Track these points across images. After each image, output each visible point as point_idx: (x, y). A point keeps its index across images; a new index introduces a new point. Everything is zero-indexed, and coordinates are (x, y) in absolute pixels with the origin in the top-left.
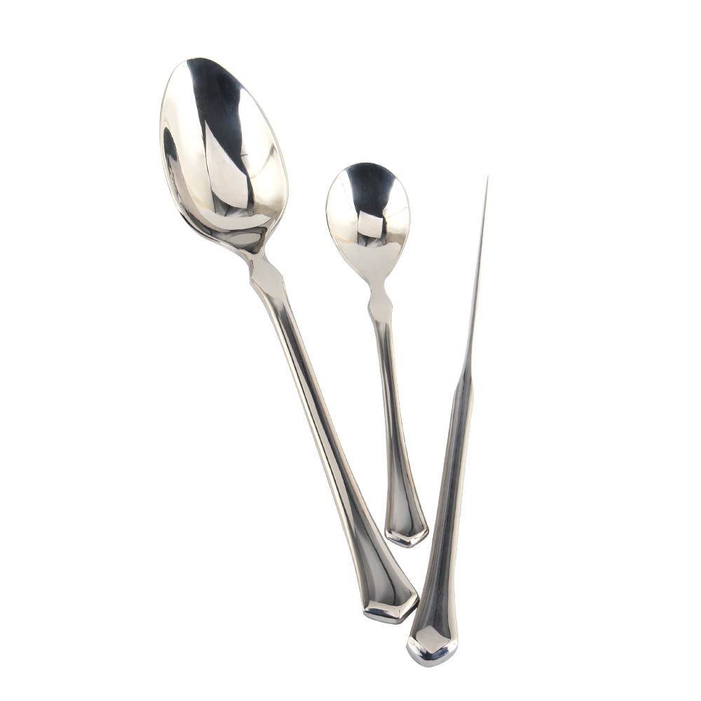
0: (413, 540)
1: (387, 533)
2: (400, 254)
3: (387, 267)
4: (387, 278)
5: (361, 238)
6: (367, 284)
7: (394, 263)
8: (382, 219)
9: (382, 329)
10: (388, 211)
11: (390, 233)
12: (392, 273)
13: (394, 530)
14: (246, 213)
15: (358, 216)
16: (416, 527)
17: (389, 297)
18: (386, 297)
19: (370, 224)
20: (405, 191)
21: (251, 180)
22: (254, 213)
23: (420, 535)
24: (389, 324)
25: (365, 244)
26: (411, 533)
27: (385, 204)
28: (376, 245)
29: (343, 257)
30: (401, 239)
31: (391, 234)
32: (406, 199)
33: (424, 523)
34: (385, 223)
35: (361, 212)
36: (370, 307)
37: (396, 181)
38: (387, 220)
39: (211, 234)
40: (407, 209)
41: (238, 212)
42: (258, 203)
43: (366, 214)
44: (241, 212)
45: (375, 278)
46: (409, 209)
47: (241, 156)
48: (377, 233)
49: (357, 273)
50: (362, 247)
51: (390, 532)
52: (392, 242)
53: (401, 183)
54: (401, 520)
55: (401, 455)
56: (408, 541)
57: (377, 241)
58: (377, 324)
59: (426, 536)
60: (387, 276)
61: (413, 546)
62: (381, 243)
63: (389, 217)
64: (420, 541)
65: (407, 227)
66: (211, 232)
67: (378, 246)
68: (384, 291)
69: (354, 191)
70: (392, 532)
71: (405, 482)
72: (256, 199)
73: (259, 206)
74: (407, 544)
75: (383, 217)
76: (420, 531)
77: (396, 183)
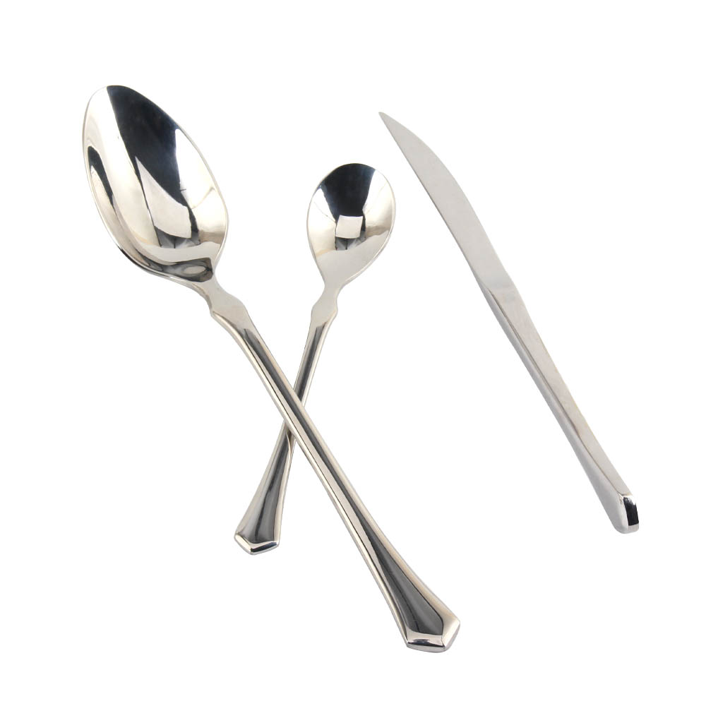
5: (339, 242)
8: (362, 217)
11: (369, 228)
14: (192, 243)
15: (336, 221)
19: (349, 225)
21: (193, 210)
22: (200, 242)
34: (364, 220)
38: (367, 217)
39: (163, 271)
42: (202, 231)
44: (187, 242)
47: (180, 191)
48: (355, 233)
50: (342, 253)
52: (370, 236)
57: (356, 241)
62: (360, 242)
63: (369, 213)
66: (162, 268)
72: (200, 228)
73: (204, 233)
75: (363, 215)
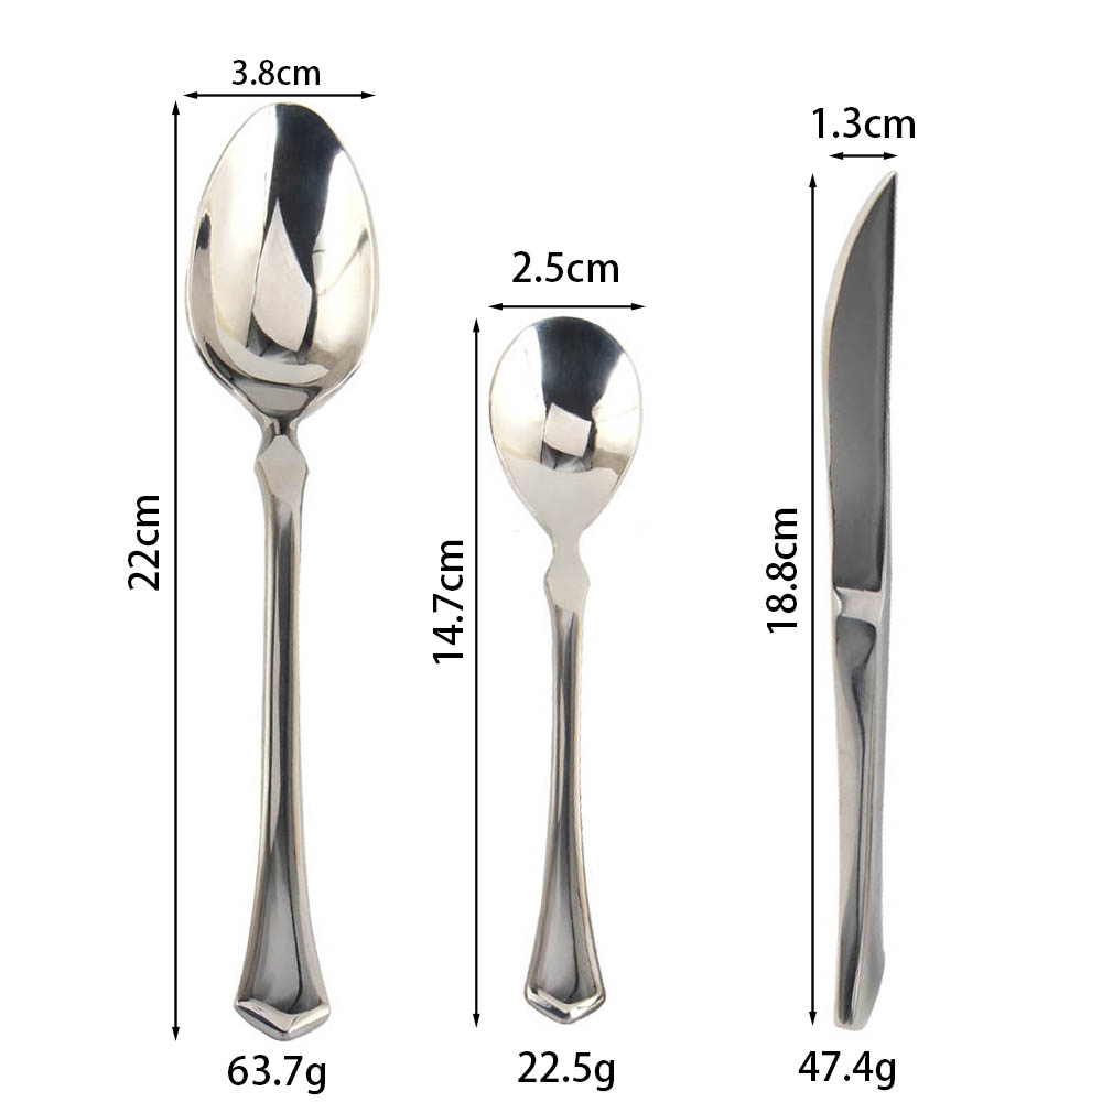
0: (575, 1010)
1: (529, 991)
2: (614, 489)
3: (589, 510)
4: (585, 532)
5: (548, 454)
6: (547, 537)
7: (602, 504)
8: (589, 423)
9: (566, 621)
10: (603, 410)
11: (602, 450)
12: (594, 524)
13: (542, 989)
14: (294, 360)
15: (547, 412)
16: (583, 987)
17: (586, 566)
18: (581, 565)
19: (568, 429)
20: (638, 378)
23: (588, 1003)
24: (579, 614)
25: (553, 464)
26: (573, 996)
27: (598, 396)
28: (574, 468)
29: (510, 482)
30: (620, 463)
31: (602, 453)
32: (637, 392)
33: (598, 982)
34: (593, 431)
35: (553, 406)
36: (548, 579)
37: (623, 357)
38: (598, 426)
40: (637, 411)
41: (283, 354)
42: (317, 345)
43: (561, 410)
44: (286, 356)
45: (564, 527)
46: (641, 410)
48: (577, 447)
49: (532, 514)
50: (546, 470)
51: (535, 991)
52: (602, 466)
53: (631, 362)
54: (557, 970)
55: (572, 854)
56: (565, 1012)
57: (576, 462)
58: (557, 612)
59: (598, 1007)
60: (586, 527)
61: (573, 1021)
62: (582, 466)
63: (603, 421)
64: (588, 1013)
65: (634, 444)
67: (577, 471)
68: (578, 554)
69: (546, 366)
70: (539, 991)
71: (574, 905)
72: (317, 339)
74: (563, 1017)
75: (592, 420)
76: (590, 996)
77: (622, 360)
